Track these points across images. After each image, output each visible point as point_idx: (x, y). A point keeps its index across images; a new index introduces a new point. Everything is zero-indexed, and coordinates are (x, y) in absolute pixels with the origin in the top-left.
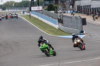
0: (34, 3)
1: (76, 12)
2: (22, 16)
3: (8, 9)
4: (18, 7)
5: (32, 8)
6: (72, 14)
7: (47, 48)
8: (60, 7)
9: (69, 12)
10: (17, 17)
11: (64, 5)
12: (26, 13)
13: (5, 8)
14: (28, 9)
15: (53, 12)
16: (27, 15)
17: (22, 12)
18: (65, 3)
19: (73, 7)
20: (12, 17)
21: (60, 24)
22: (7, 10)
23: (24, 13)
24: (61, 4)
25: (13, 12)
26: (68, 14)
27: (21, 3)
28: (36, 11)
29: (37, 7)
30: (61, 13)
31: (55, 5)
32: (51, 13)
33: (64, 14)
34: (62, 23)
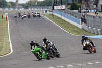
0: (56, 2)
1: (100, 11)
2: (44, 15)
3: (31, 8)
4: (40, 5)
5: (55, 6)
6: (96, 13)
7: (39, 51)
8: (84, 6)
9: (93, 11)
10: (39, 16)
11: (88, 4)
12: (48, 12)
13: (27, 6)
14: (50, 8)
15: (76, 11)
16: (50, 14)
17: (45, 11)
18: (89, 2)
19: (97, 6)
20: (35, 16)
21: (84, 24)
22: (29, 9)
23: (46, 12)
24: (85, 2)
25: (36, 11)
26: (92, 13)
27: (43, 2)
28: (59, 10)
29: (60, 6)
30: (84, 12)
31: (78, 4)
32: (74, 12)
33: (87, 14)
34: (85, 22)
